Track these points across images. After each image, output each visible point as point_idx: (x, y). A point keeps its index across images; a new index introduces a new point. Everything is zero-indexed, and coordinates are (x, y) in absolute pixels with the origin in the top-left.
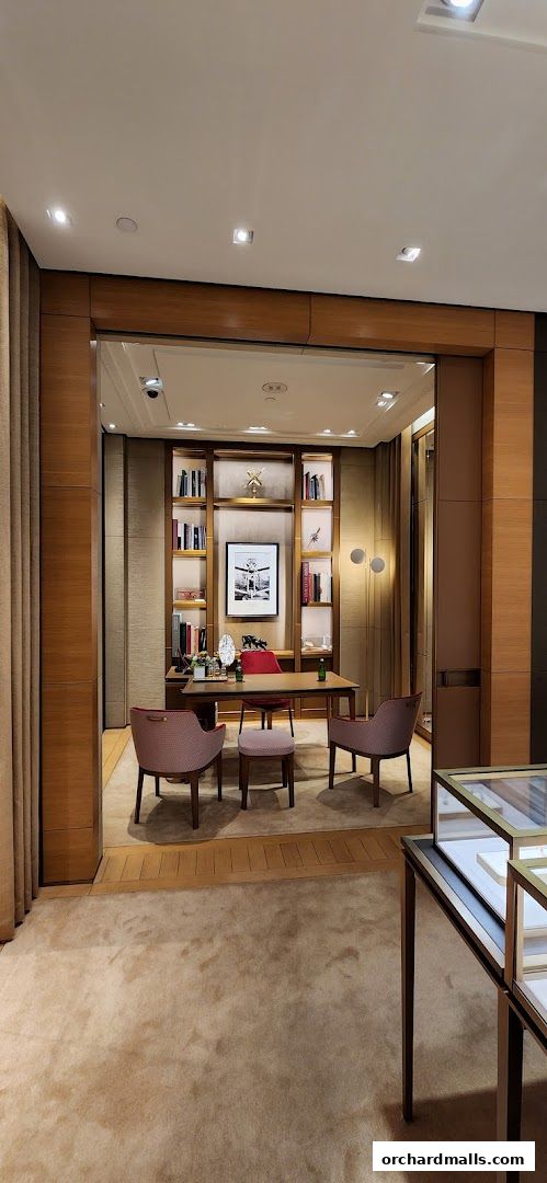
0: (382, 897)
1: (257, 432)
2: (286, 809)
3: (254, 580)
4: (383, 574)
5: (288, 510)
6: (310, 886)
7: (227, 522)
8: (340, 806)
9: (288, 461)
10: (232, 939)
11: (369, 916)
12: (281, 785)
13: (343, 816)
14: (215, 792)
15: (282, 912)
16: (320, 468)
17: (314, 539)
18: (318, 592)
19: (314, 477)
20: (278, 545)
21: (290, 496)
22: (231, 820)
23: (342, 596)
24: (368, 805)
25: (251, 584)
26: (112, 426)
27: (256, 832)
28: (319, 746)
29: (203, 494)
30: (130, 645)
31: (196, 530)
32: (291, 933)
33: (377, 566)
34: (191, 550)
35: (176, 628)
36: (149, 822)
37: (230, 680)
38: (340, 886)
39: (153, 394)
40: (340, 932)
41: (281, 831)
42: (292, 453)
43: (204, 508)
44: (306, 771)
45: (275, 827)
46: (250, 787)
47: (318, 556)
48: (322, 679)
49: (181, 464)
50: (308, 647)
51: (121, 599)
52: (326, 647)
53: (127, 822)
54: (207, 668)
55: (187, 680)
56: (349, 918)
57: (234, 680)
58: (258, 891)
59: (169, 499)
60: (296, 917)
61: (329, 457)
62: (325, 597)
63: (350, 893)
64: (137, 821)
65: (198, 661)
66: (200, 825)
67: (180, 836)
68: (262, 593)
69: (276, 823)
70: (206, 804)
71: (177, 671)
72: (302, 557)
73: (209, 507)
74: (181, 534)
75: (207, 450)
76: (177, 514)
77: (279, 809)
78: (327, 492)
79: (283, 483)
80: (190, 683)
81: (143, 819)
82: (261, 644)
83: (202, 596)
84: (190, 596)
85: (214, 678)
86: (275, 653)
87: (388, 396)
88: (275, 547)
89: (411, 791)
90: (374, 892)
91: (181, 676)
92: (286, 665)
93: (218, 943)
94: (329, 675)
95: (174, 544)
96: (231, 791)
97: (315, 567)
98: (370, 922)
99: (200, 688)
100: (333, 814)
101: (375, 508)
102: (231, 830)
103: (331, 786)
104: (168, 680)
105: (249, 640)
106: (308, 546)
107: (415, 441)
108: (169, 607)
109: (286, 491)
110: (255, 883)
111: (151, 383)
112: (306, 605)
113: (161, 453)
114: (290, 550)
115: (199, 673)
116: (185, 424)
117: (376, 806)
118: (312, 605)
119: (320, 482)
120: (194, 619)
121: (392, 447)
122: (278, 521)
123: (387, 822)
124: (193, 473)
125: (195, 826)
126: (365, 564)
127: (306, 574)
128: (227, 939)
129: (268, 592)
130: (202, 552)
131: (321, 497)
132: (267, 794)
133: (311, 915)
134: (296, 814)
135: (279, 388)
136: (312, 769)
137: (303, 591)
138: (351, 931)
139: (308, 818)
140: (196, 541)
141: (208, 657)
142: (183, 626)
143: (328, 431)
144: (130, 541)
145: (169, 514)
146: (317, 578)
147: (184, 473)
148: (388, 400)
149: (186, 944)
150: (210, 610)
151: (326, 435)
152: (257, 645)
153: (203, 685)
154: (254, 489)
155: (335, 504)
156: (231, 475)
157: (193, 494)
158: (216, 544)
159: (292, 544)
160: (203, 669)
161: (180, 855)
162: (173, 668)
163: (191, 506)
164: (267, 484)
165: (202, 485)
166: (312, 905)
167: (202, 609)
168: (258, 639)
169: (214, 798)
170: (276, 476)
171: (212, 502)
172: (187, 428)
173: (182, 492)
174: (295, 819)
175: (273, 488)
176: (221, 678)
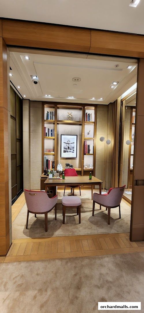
0: (114, 268)
1: (71, 98)
2: (78, 224)
3: (69, 146)
4: (110, 145)
5: (81, 125)
6: (86, 261)
7: (61, 128)
8: (96, 223)
9: (80, 109)
10: (55, 290)
11: (110, 279)
12: (76, 214)
13: (98, 228)
14: (54, 216)
15: (75, 275)
16: (91, 111)
17: (88, 134)
18: (89, 150)
19: (89, 114)
20: (77, 136)
21: (81, 120)
22: (59, 228)
23: (97, 152)
24: (106, 223)
25: (69, 147)
26: (25, 96)
27: (67, 234)
28: (88, 199)
29: (54, 119)
30: (31, 166)
31: (52, 130)
32: (78, 288)
33: (108, 143)
34: (50, 137)
35: (45, 161)
36: (31, 228)
37: (61, 178)
38: (98, 262)
39: (36, 83)
40: (99, 288)
41: (76, 234)
42: (82, 106)
43: (54, 124)
44: (84, 209)
45: (74, 232)
46: (66, 215)
47: (89, 139)
48: (90, 179)
49: (47, 110)
50: (86, 168)
51: (28, 152)
52: (91, 167)
53: (24, 227)
54: (53, 174)
55: (47, 178)
56: (102, 280)
57: (62, 178)
58: (67, 263)
59: (43, 121)
60: (81, 278)
61: (94, 108)
62: (91, 152)
63: (102, 265)
64: (27, 228)
65: (50, 172)
66: (48, 230)
67: (40, 235)
68: (72, 150)
69: (74, 230)
70: (51, 221)
71: (44, 174)
72: (84, 139)
73: (56, 124)
74: (47, 132)
75: (55, 105)
76: (46, 125)
77: (76, 224)
78: (93, 119)
79: (79, 117)
80: (47, 179)
81: (29, 227)
82: (71, 166)
83: (54, 151)
84: (49, 151)
85: (56, 178)
86: (76, 169)
87: (115, 83)
88: (76, 136)
89: (120, 218)
90: (111, 266)
91: (45, 176)
92: (79, 173)
93: (49, 292)
94: (93, 177)
95: (45, 135)
96: (60, 216)
97: (88, 143)
98: (111, 282)
99: (51, 181)
100: (94, 227)
101: (108, 124)
102: (59, 233)
103: (93, 215)
104: (42, 178)
105: (68, 165)
106: (86, 136)
107: (122, 102)
108: (43, 154)
109: (80, 119)
110: (65, 259)
111: (34, 78)
112: (85, 154)
113: (41, 106)
114: (81, 136)
115: (51, 176)
116: (48, 96)
117: (109, 224)
118: (87, 155)
119: (90, 116)
120: (51, 158)
121: (113, 105)
122: (77, 128)
123: (113, 231)
124: (51, 112)
125: (46, 231)
126: (104, 142)
127: (85, 145)
128: (53, 290)
129: (74, 150)
130: (53, 137)
131: (91, 121)
132: (72, 218)
133: (87, 277)
134: (81, 226)
135: (78, 80)
136: (87, 208)
137: (85, 150)
138: (103, 287)
139: (85, 228)
140: (52, 134)
141: (54, 171)
142: (47, 160)
143: (94, 98)
144: (31, 133)
145: (43, 125)
146: (89, 146)
147: (48, 112)
148: (115, 85)
149: (36, 292)
150: (56, 156)
151: (93, 100)
152: (70, 166)
153: (52, 180)
154: (70, 118)
155: (95, 123)
156: (62, 113)
157: (51, 119)
158: (58, 135)
159: (81, 135)
160: (52, 175)
161: (40, 244)
162: (44, 173)
163: (50, 123)
164: (74, 117)
165: (54, 116)
166: (87, 271)
167: (53, 155)
168: (70, 165)
169: (54, 219)
170: (77, 114)
171: (57, 122)
172: (48, 97)
173: (47, 119)
174: (81, 229)
175: (76, 118)
176: (57, 178)
